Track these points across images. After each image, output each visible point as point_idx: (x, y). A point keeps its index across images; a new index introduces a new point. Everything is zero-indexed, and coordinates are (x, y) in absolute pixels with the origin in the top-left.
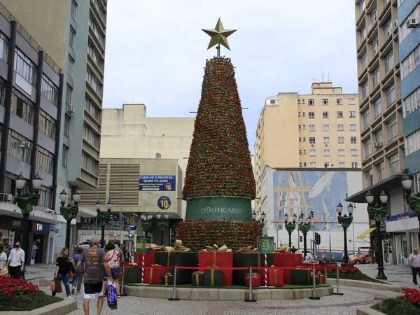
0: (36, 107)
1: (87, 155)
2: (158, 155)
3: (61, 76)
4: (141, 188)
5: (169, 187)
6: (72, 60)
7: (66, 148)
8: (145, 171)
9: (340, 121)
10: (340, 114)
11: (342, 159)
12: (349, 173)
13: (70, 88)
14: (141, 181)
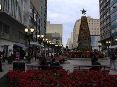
0: (37, 23)
1: (44, 33)
2: (56, 32)
3: (40, 17)
4: (52, 39)
5: (58, 39)
6: (42, 13)
7: (41, 31)
8: (53, 36)
9: (92, 25)
10: (92, 24)
11: (93, 33)
12: (95, 36)
13: (41, 19)
14: (52, 38)
